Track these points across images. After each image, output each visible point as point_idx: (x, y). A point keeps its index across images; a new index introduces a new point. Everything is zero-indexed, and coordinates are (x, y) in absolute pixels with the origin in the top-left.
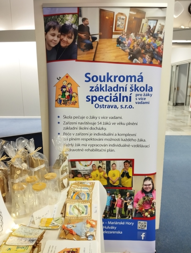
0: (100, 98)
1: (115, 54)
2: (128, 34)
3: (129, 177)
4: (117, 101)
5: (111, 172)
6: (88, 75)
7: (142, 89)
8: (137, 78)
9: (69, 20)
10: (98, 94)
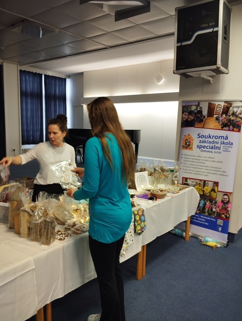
0: (204, 147)
1: (214, 125)
2: (222, 115)
3: (215, 192)
4: (213, 149)
5: (205, 188)
6: (199, 135)
7: (227, 144)
8: (225, 137)
9: (193, 108)
10: (203, 144)
